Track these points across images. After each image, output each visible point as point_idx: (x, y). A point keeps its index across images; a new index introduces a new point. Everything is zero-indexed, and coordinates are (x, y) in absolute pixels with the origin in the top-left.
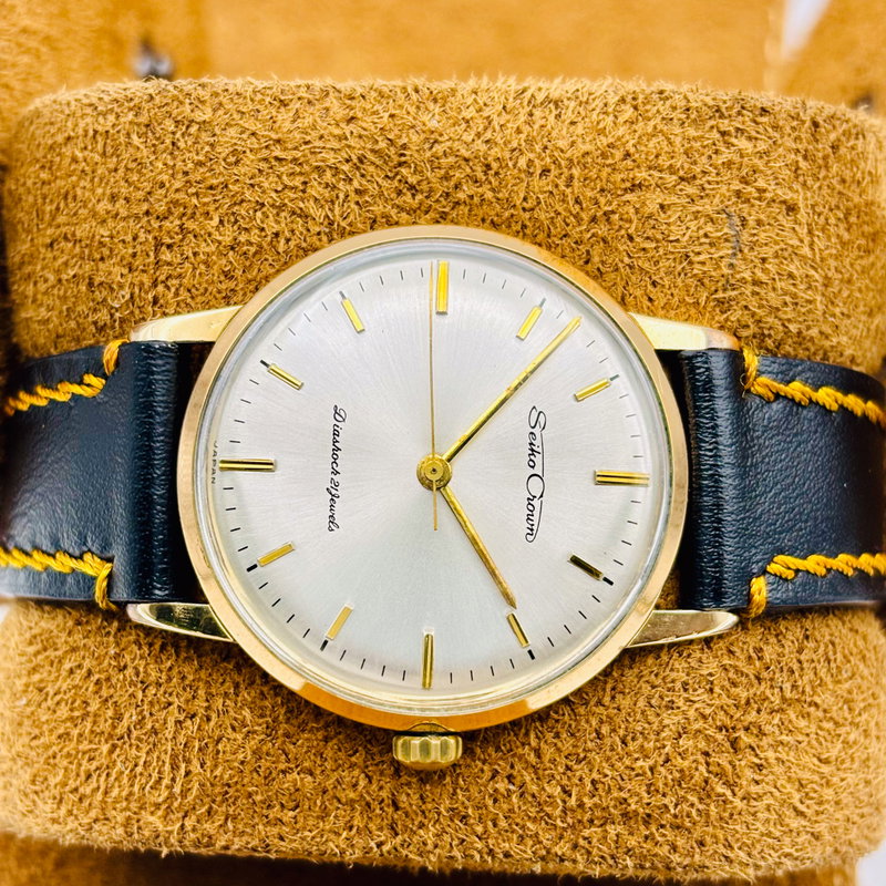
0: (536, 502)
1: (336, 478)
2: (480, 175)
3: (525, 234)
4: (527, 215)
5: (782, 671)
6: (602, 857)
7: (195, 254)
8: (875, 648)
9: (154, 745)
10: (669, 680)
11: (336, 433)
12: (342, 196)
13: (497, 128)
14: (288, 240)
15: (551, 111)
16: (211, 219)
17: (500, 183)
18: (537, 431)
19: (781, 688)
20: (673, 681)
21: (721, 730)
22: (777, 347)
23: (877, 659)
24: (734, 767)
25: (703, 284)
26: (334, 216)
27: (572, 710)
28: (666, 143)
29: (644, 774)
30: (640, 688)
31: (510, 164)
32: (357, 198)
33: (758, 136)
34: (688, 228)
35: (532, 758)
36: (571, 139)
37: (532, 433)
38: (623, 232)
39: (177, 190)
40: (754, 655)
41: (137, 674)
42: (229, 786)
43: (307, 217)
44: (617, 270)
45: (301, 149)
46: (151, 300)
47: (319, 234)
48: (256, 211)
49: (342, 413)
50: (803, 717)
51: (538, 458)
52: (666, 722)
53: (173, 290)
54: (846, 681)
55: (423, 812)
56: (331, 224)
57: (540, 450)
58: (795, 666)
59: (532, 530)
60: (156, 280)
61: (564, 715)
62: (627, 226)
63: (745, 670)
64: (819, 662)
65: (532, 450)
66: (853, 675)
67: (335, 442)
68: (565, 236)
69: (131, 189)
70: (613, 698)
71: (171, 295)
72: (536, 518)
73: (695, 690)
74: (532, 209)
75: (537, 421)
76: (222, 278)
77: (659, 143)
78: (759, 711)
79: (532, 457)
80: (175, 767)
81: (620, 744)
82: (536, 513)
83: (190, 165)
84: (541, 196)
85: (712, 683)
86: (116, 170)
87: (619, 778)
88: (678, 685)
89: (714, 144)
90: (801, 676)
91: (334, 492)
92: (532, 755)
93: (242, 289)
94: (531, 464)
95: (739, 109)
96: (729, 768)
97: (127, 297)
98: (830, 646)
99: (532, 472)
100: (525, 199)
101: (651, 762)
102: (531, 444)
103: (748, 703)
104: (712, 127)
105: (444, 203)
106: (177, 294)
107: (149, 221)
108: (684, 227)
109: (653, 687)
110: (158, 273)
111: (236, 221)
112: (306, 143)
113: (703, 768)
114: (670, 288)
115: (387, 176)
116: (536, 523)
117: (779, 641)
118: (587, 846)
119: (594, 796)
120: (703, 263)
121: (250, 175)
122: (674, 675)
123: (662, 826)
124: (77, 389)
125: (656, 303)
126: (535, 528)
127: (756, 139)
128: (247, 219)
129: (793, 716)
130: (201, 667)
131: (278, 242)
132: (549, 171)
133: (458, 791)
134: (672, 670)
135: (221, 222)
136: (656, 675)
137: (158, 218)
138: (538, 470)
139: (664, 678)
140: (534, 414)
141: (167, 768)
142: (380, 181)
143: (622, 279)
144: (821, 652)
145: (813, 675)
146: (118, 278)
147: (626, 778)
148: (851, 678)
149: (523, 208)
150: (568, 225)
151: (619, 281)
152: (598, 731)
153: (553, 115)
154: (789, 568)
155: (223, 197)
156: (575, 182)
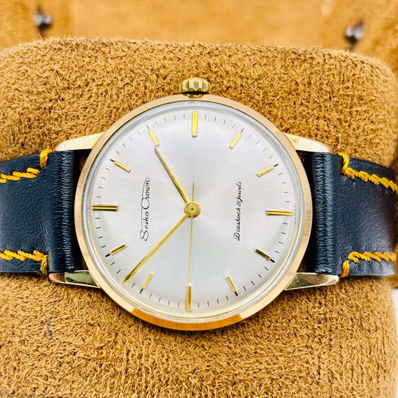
0: (145, 196)
1: (238, 207)
2: (171, 356)
4: (148, 337)
5: (34, 128)
6: (117, 44)
7: (307, 318)
10: (86, 120)
11: (239, 228)
13: (162, 380)
15: (137, 389)
17: (161, 352)
18: (144, 230)
19: (35, 120)
20: (84, 120)
21: (63, 99)
22: (31, 278)
24: (57, 83)
25: (65, 304)
27: (129, 107)
28: (81, 373)
29: (97, 79)
31: (156, 362)
33: (37, 378)
34: (72, 331)
35: (148, 84)
36: (127, 375)
37: (147, 228)
38: (102, 329)
41: (328, 125)
42: (284, 74)
44: (106, 310)
45: (257, 370)
49: (236, 237)
50: (25, 108)
51: (144, 216)
52: (88, 101)
53: (317, 301)
54: (5, 127)
55: (197, 63)
56: (243, 332)
57: (143, 220)
58: (28, 130)
60: (325, 307)
61: (134, 105)
62: (101, 331)
63: (51, 126)
64: (17, 134)
65: (147, 220)
66: (2, 131)
67: (239, 224)
68: (130, 327)
69: (339, 352)
70: (111, 112)
71: (319, 299)
72: (145, 189)
73: (74, 116)
74: (146, 339)
75: (144, 234)
77: (85, 373)
78: (45, 109)
79: (147, 217)
80: (309, 83)
81: (108, 92)
82: (145, 191)
83: (311, 362)
84: (142, 346)
85: (66, 120)
86: (347, 362)
87: (109, 77)
88: (81, 118)
89: (58, 373)
90: (25, 126)
91: (239, 200)
92: (148, 87)
93: (285, 301)
94: (147, 214)
95: (46, 391)
96: (60, 83)
97: (339, 300)
98: (12, 142)
99: (146, 210)
100: (149, 344)
101: (94, 84)
103: (50, 112)
104: (59, 381)
105: (188, 343)
106: (316, 299)
107: (330, 336)
108: (74, 331)
109: (93, 117)
110: (325, 310)
111: (288, 334)
112: (255, 373)
113: (71, 82)
114: (81, 302)
115: (216, 356)
116: (145, 187)
117: (35, 142)
118: (124, 49)
119: (120, 69)
120: (65, 314)
121: (282, 357)
122: (83, 122)
123: (89, 57)
124: (361, 255)
125: (88, 295)
126: (146, 184)
127: (38, 376)
128: (283, 335)
129: (30, 108)
130: (299, 126)
132: (138, 358)
134: (84, 125)
135: (295, 334)
136: (91, 122)
137: (326, 338)
138: (145, 211)
139: (88, 121)
140: (145, 238)
141: (313, 82)
142: (219, 354)
143: (103, 306)
144: (16, 139)
145: (20, 128)
146: (344, 309)
147: (106, 77)
148: (3, 129)
149: (150, 340)
150: (129, 332)
151: (105, 304)
152: (118, 97)
153: (136, 387)
154: (30, 172)
155: (295, 346)
156: (125, 352)
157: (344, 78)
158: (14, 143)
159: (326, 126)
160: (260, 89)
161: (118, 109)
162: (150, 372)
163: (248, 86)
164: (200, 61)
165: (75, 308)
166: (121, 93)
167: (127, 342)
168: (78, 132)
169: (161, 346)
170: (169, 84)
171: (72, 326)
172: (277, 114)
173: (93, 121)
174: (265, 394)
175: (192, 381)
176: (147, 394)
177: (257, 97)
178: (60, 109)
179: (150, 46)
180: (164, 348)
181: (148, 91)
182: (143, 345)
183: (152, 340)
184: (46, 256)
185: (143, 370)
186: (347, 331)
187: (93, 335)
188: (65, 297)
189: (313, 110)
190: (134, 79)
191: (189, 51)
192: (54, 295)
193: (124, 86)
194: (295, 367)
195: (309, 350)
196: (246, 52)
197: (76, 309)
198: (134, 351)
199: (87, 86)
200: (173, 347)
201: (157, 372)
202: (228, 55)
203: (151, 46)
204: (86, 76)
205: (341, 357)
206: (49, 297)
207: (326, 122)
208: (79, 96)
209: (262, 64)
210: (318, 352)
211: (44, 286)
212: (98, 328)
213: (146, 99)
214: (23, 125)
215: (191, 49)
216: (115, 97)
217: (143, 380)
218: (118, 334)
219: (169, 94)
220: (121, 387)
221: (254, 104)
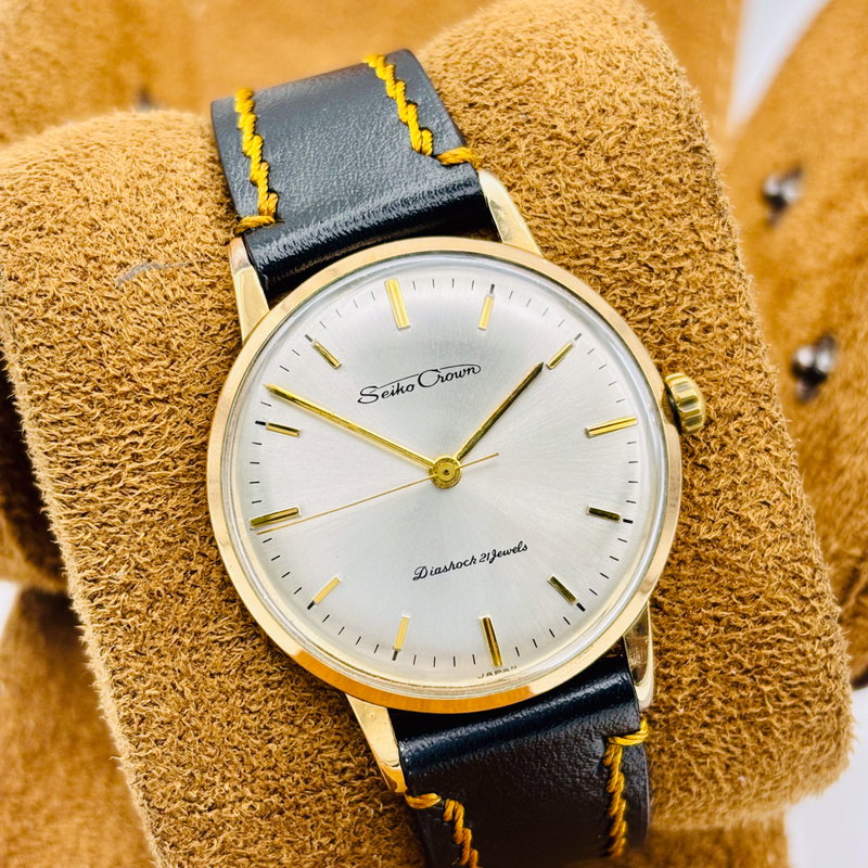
0: (444, 374)
1: (478, 558)
2: (156, 517)
3: (198, 459)
4: (179, 463)
5: (511, 118)
6: (723, 225)
7: (307, 755)
8: (451, 46)
9: (751, 645)
10: (555, 212)
11: (438, 571)
12: (214, 638)
13: (106, 514)
14: (269, 674)
15: (75, 471)
16: (270, 751)
17: (158, 496)
18: (379, 392)
19: (526, 114)
20: (555, 208)
21: (583, 155)
22: (222, 204)
23: (461, 42)
24: (610, 134)
25: (192, 286)
26: (234, 639)
27: (608, 288)
28: (72, 358)
29: (643, 209)
30: (570, 235)
31: (137, 492)
32: (211, 623)
33: (37, 276)
34: (146, 314)
35: (662, 309)
36: (96, 444)
37: (383, 396)
38: (168, 371)
39: (253, 792)
40: (507, 145)
41: (694, 682)
42: (767, 567)
43: (242, 664)
44: (205, 367)
45: (180, 689)
46: (360, 782)
47: (254, 648)
48: (250, 712)
49: (419, 571)
50: (544, 88)
51: (404, 384)
52: (593, 204)
53: (345, 764)
54: (495, 61)
55: (735, 391)
56: (242, 639)
57: (395, 384)
58: (502, 107)
59: (469, 370)
60: (339, 783)
61: (614, 295)
62: (162, 369)
63: (524, 149)
64: (489, 89)
65: (398, 391)
66: (486, 56)
67: (446, 570)
68: (188, 423)
69: (262, 836)
70: (586, 256)
71: (352, 765)
72: (458, 370)
73: (556, 187)
74: (173, 459)
75: (370, 395)
76: (322, 723)
77: (75, 364)
78: (555, 127)
79: (404, 389)
80: (764, 621)
81: (624, 239)
82: (452, 371)
83: (227, 787)
84: (159, 456)
85: (544, 174)
86: (248, 857)
87: (653, 230)
88: (557, 202)
89: (59, 313)
90: (509, 100)
91: (491, 556)
92: (658, 311)
93: (326, 701)
94: (410, 388)
95: (17, 300)
96: (612, 139)
97: (362, 805)
98: (471, 82)
99: (417, 386)
100: (166, 469)
101: (631, 206)
102: (393, 394)
103: (550, 139)
104: (43, 320)
105: (191, 542)
106: (349, 760)
107: (288, 809)
108: (146, 318)
109: (566, 224)
110: (334, 784)
111: (265, 727)
112: (174, 686)
113: (621, 161)
114: (206, 314)
115: (182, 603)
116: (462, 368)
117: (485, 128)
118: (718, 241)
119: (676, 248)
120: (173, 290)
121: (220, 729)
122: (550, 209)
123: (681, 180)
124: (460, 823)
125: (223, 322)
126: (466, 368)
127: (41, 277)
128: (262, 717)
129: (546, 96)
130: (673, 626)
131: (273, 682)
132: (133, 455)
133: (707, 366)
134: (546, 212)
135: (270, 741)
136: (555, 224)
137: (282, 802)
138: (414, 381)
139: (555, 216)
140: (364, 399)
141: (768, 627)
142: (188, 608)
143: (211, 359)
144: (480, 90)
145: (504, 91)
146: (348, 819)
147: (651, 224)
148: (491, 58)
149: (175, 468)
150: (178, 423)
151: (215, 362)
152: (620, 260)
153: (77, 468)
154: (422, 137)
155: (247, 746)
156: (136, 428)
157: (796, 686)
158: (471, 86)
159: (690, 679)
160: (723, 529)
161: (595, 267)
162: (115, 487)
163: (721, 505)
164: (739, 396)
165: (190, 306)
166: (629, 263)
167: (157, 426)
168: (528, 205)
169: (169, 492)
170: (676, 351)
171: (155, 312)
172: (684, 576)
173: (558, 227)
174: (139, 718)
175: (122, 570)
176: (71, 493)
177: (703, 529)
178: (562, 156)
179: (739, 289)
180: (167, 499)
181: (650, 313)
182: (161, 458)
183: (174, 472)
184: (272, 220)
185: (114, 472)
186: (307, 838)
187: (151, 356)
188: (204, 280)
189: (713, 644)
190: (665, 279)
191: (752, 368)
192: (202, 260)
193: (646, 265)
194: (208, 759)
195: (249, 776)
196: (786, 479)
197: (190, 309)
198: (145, 444)
199: (624, 193)
200: (173, 515)
201: (117, 499)
202: (769, 446)
203: (740, 293)
204: (643, 185)
205: (256, 843)
206: (197, 250)
207: (696, 678)
208: (598, 185)
209: (771, 518)
210: (249, 794)
211: (214, 235)
212: (166, 363)
213: (633, 316)
214: (510, 95)
215: (759, 372)
216: (617, 254)
217: (94, 479)
218: (168, 403)
219: (656, 357)
220: (68, 441)
221: (690, 527)
